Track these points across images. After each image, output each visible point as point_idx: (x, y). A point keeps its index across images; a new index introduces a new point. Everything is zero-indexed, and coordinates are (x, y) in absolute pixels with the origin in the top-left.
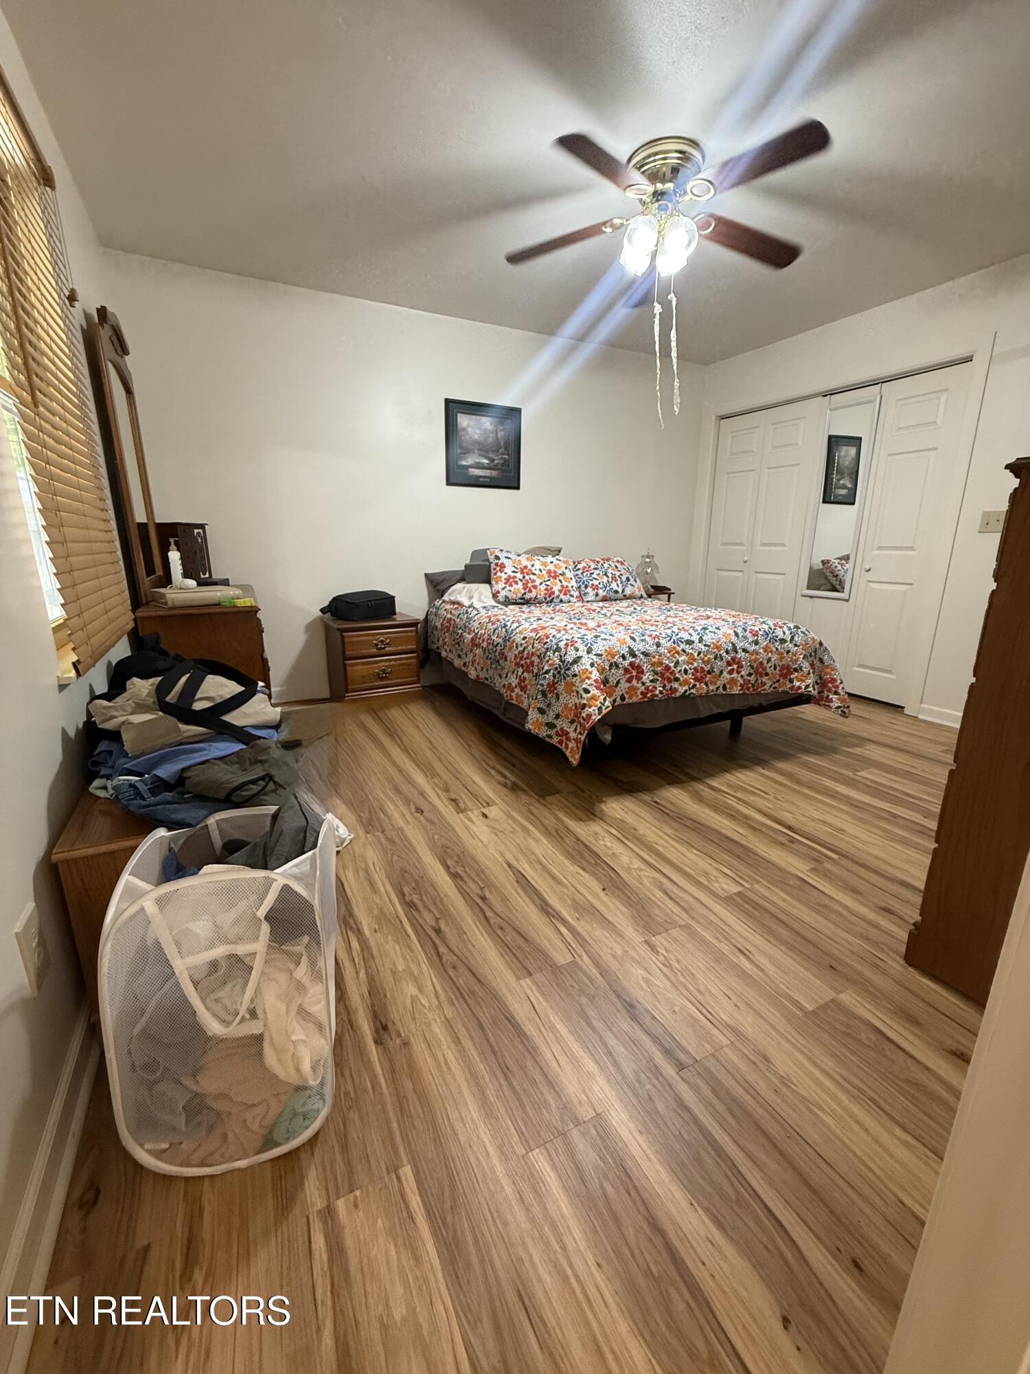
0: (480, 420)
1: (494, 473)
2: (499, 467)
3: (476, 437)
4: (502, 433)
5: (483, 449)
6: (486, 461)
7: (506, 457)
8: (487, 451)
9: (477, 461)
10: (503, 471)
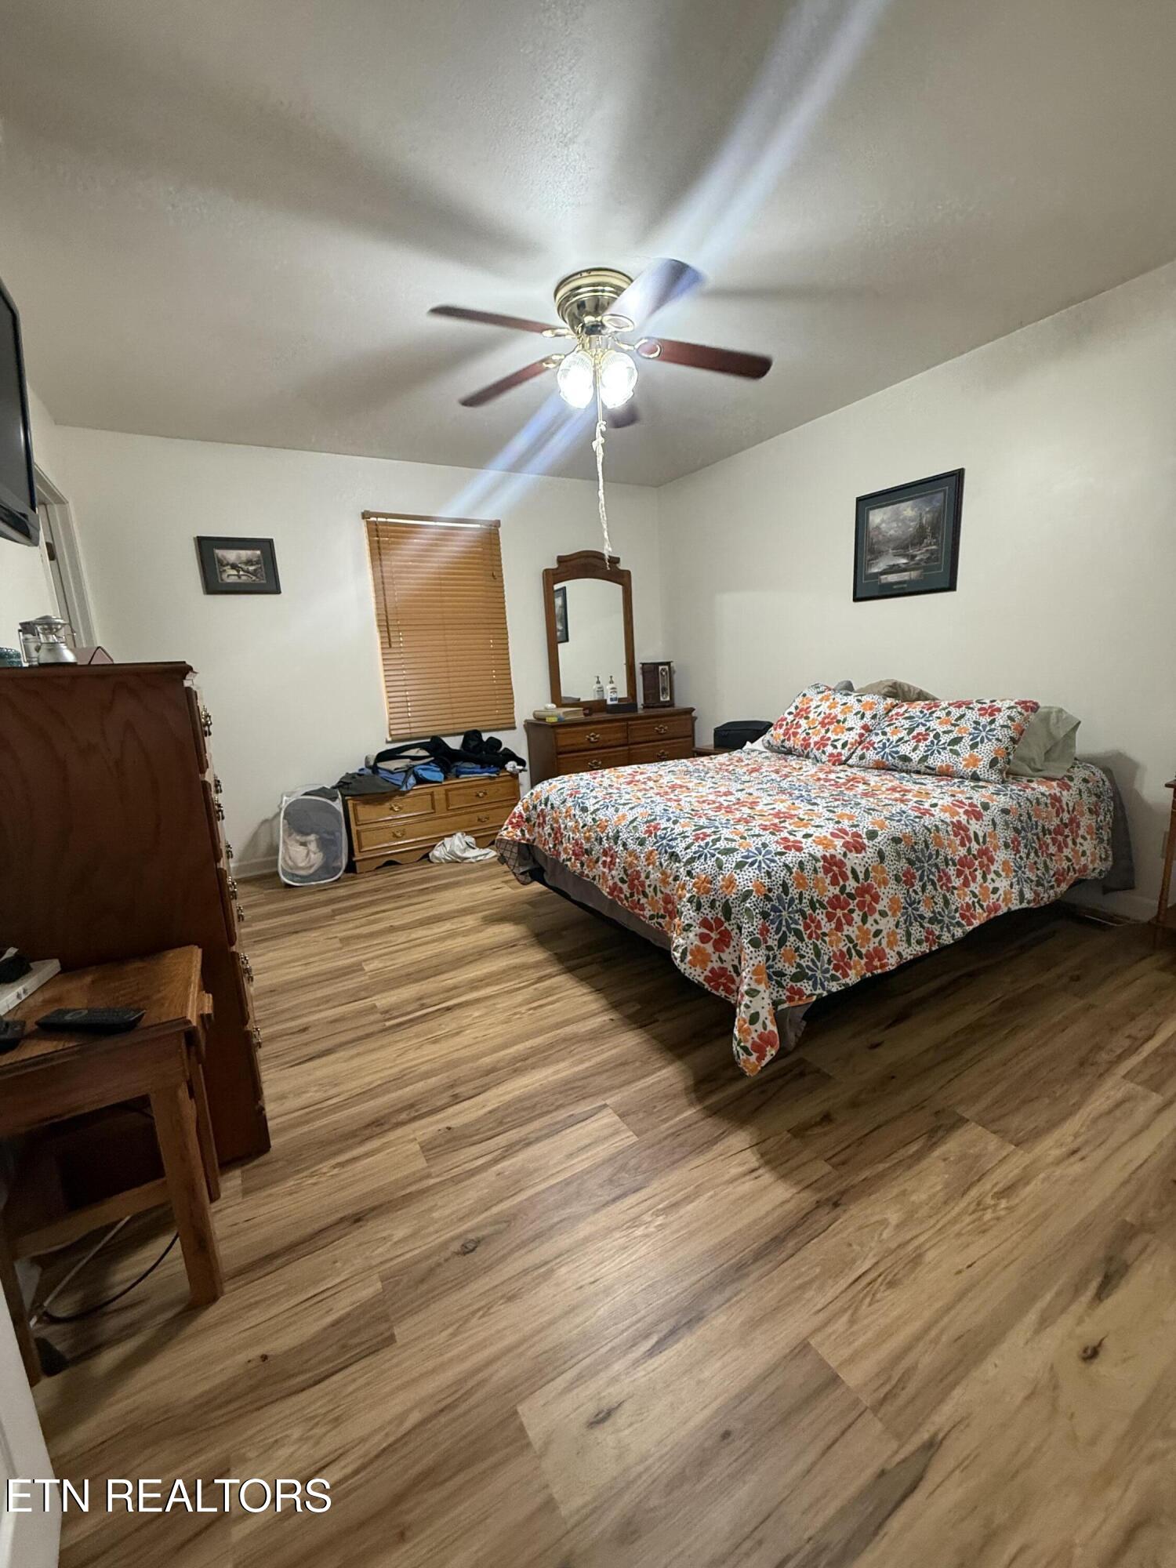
0: (898, 508)
1: (914, 574)
2: (923, 564)
3: (892, 532)
4: (928, 516)
5: (903, 547)
6: (905, 561)
7: (934, 547)
8: (906, 548)
9: (892, 563)
10: (926, 569)
